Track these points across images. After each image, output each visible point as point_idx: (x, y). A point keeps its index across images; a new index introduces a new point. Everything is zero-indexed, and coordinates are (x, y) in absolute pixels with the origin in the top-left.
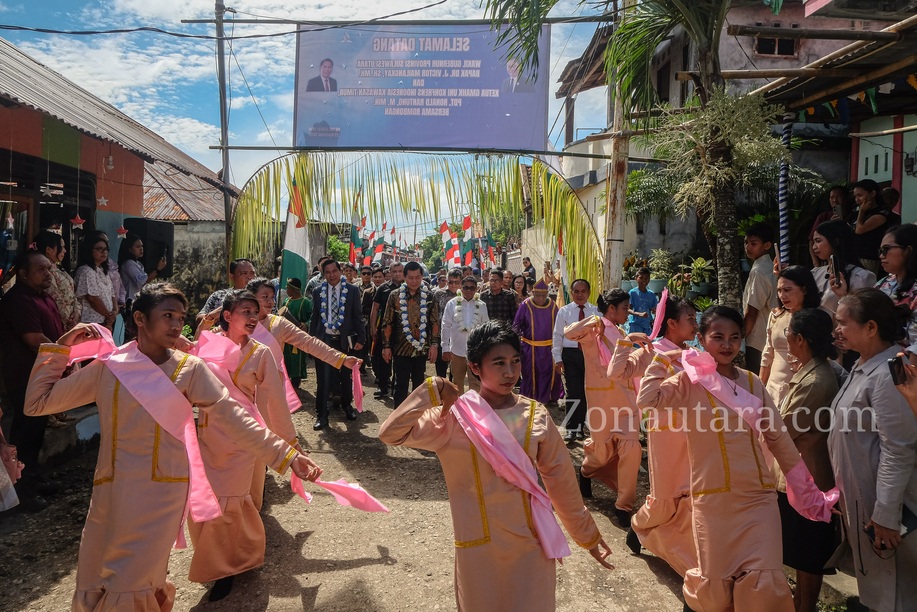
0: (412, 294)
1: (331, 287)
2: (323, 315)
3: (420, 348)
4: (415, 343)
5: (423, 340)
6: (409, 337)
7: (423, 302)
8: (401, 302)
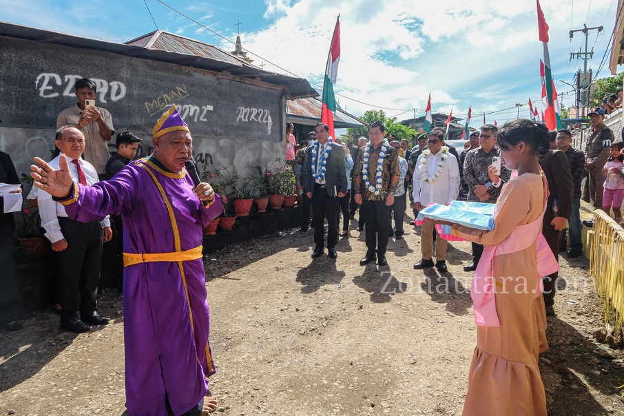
0: (375, 148)
1: (320, 145)
2: (313, 167)
3: (377, 193)
4: (371, 189)
5: (379, 186)
6: (367, 183)
7: (382, 154)
8: (365, 154)
